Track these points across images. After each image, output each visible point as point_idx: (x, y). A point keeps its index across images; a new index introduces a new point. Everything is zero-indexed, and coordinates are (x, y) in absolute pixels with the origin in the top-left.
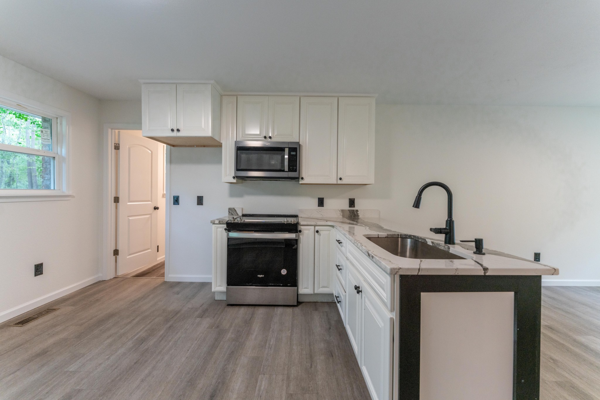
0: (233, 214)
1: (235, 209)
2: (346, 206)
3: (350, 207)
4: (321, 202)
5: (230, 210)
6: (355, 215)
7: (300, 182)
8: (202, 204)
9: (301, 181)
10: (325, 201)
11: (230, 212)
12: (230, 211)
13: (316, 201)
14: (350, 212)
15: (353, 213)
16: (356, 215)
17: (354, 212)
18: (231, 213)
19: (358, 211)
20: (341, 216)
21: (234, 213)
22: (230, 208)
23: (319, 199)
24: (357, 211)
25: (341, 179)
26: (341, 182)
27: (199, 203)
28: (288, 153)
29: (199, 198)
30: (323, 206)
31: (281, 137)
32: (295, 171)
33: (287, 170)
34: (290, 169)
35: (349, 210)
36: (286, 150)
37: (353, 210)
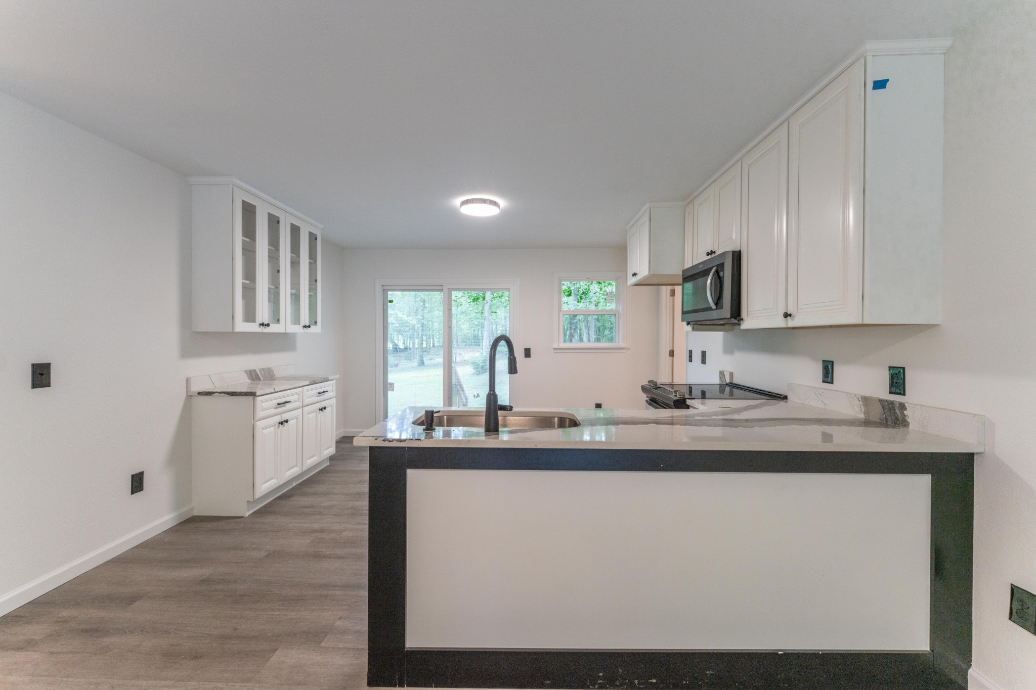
2: (880, 389)
3: (890, 392)
4: (828, 374)
6: (897, 419)
7: (742, 328)
9: (742, 325)
10: (838, 371)
13: (817, 370)
14: (883, 407)
15: (890, 410)
16: (900, 419)
17: (895, 410)
19: (906, 409)
20: (863, 415)
23: (826, 362)
26: (791, 323)
27: (704, 361)
28: (714, 274)
29: (704, 354)
30: (832, 382)
31: (723, 247)
32: (722, 308)
33: (714, 307)
34: (716, 304)
35: (881, 401)
36: (714, 269)
37: (892, 403)
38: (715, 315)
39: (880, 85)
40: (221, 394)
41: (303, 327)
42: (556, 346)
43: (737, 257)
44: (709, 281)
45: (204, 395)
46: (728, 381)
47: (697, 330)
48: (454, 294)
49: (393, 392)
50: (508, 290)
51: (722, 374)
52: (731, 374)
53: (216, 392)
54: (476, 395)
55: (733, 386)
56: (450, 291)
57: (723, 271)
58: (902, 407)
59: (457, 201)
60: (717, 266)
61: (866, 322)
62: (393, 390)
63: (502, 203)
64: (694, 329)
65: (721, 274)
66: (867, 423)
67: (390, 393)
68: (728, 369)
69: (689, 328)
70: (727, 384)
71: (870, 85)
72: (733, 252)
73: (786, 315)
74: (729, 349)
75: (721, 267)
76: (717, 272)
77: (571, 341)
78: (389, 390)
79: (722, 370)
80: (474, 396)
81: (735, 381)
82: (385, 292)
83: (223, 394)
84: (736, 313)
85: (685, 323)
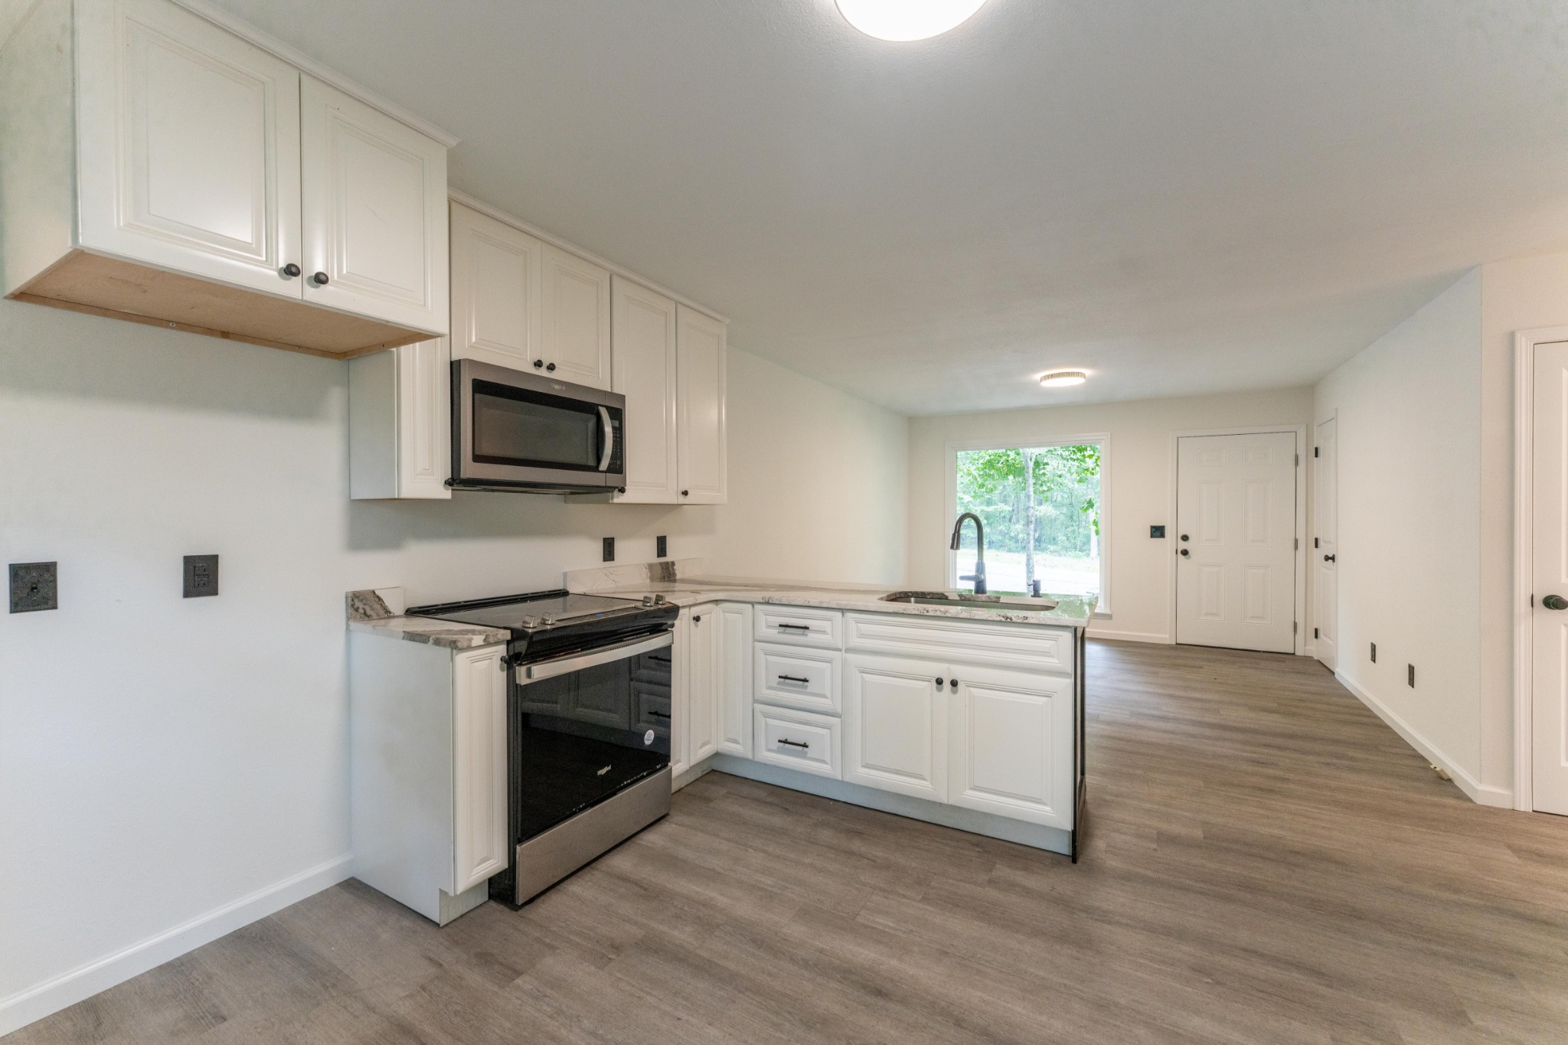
0: (369, 612)
1: (377, 592)
3: (659, 556)
4: (609, 550)
5: (356, 601)
6: (670, 574)
7: (616, 500)
8: (213, 591)
9: (618, 497)
10: (619, 547)
11: (357, 610)
12: (358, 604)
13: (598, 548)
14: (662, 568)
15: (665, 567)
16: (672, 574)
17: (668, 567)
18: (361, 611)
20: (648, 580)
21: (372, 609)
22: (359, 592)
23: (605, 540)
24: (673, 564)
25: (685, 493)
26: (682, 500)
35: (660, 564)
36: (603, 410)
37: (667, 563)
65: (615, 423)
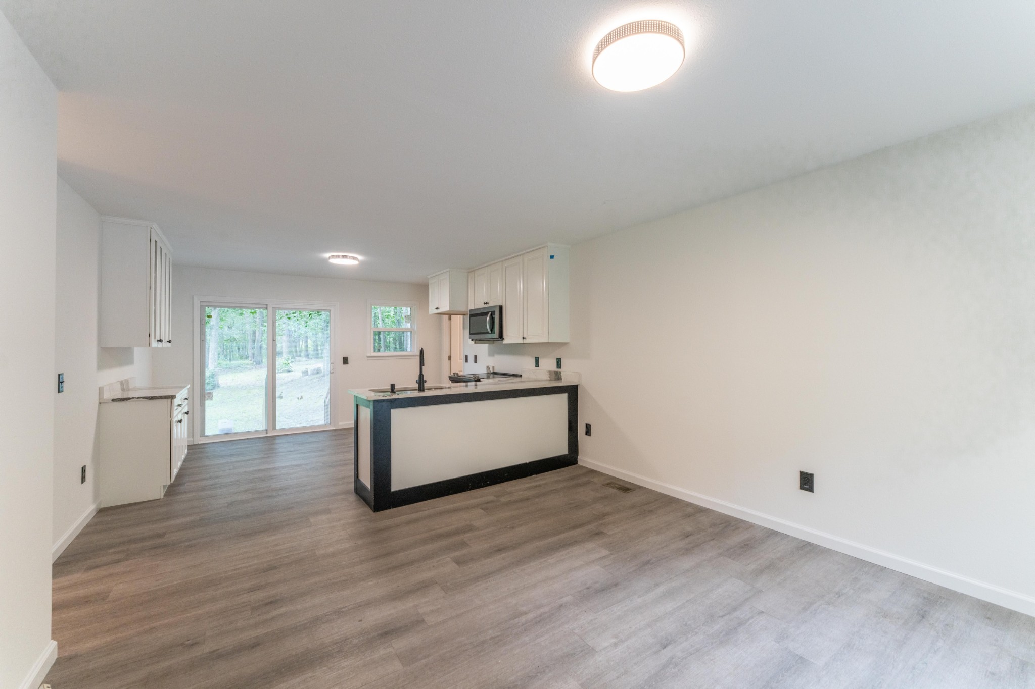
2: (554, 367)
3: (558, 368)
4: (537, 363)
9: (504, 341)
10: (541, 361)
13: (534, 361)
14: (555, 374)
16: (560, 376)
23: (536, 358)
26: (525, 341)
27: (476, 361)
28: (490, 317)
29: (476, 357)
30: (538, 366)
31: (494, 303)
32: (494, 333)
33: (490, 332)
34: (491, 331)
35: (555, 372)
36: (490, 313)
37: (557, 372)
38: (490, 336)
39: (552, 257)
40: (139, 399)
41: (158, 341)
42: (369, 355)
43: (501, 308)
44: (488, 319)
45: (119, 401)
46: (492, 371)
47: (477, 343)
48: (279, 312)
49: (211, 401)
50: (329, 311)
51: (488, 368)
52: (493, 367)
53: (133, 398)
54: (300, 397)
55: (494, 373)
56: (275, 309)
57: (495, 315)
58: (560, 373)
59: (327, 255)
60: (492, 312)
61: (550, 342)
62: (211, 399)
63: (360, 258)
64: (475, 343)
65: (494, 316)
66: (550, 380)
67: (207, 403)
68: (491, 365)
69: (473, 342)
70: (492, 373)
71: (549, 257)
72: (499, 306)
73: (524, 338)
74: (491, 354)
75: (493, 313)
76: (491, 315)
77: (379, 350)
78: (207, 399)
79: (488, 365)
80: (298, 398)
81: (496, 371)
82: (202, 308)
83: (141, 399)
84: (501, 336)
85: (471, 340)
